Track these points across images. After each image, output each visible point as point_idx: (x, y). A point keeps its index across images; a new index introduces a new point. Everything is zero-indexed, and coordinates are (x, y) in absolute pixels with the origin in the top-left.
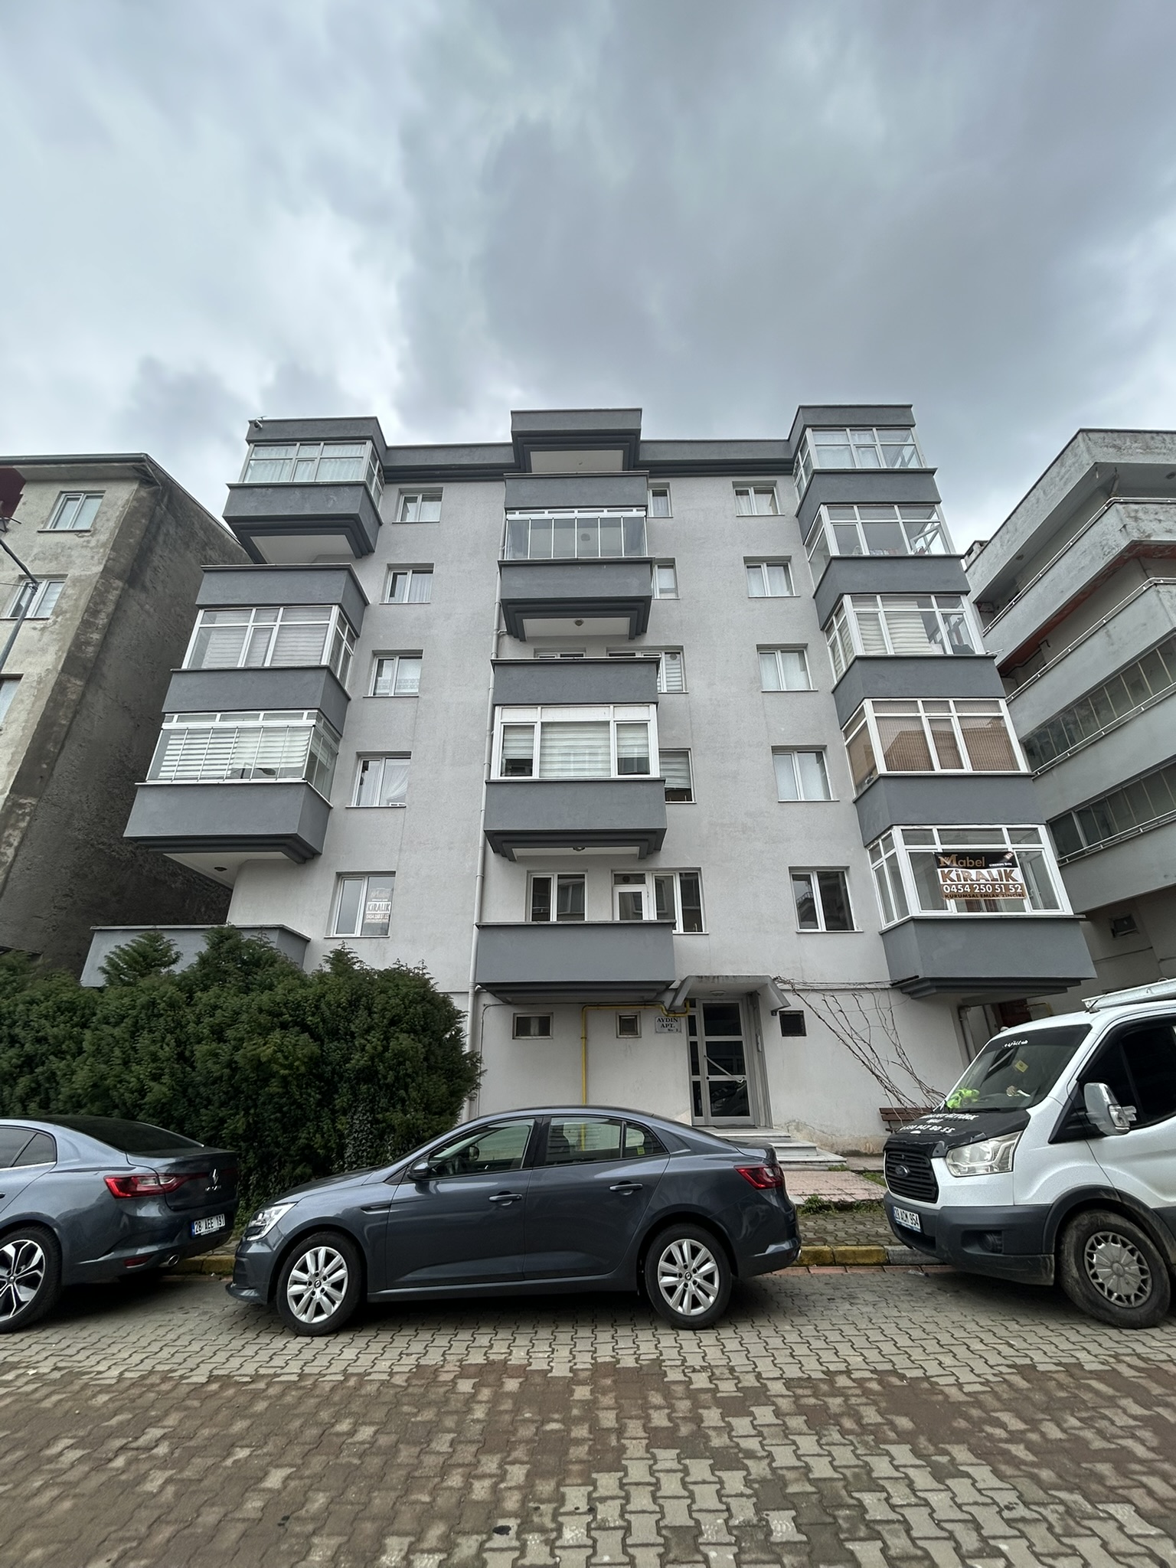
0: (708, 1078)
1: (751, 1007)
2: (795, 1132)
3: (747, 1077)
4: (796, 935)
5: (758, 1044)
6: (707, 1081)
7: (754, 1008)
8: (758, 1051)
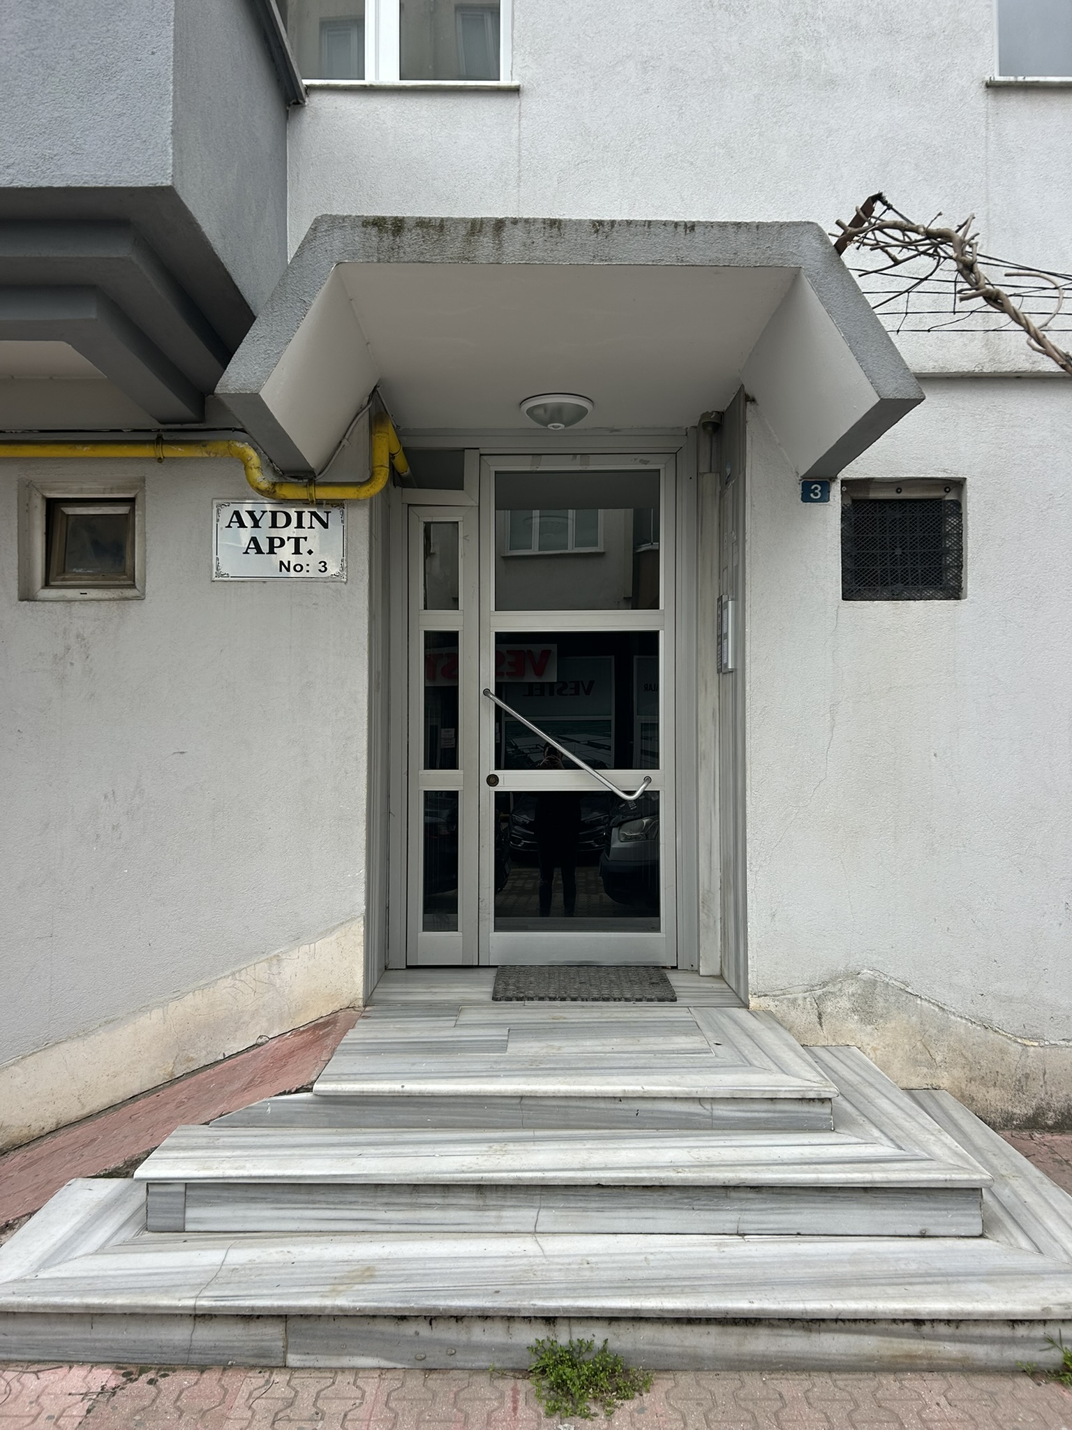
0: (492, 780)
1: (710, 482)
2: (853, 1022)
3: (660, 779)
4: (981, 102)
5: (721, 638)
6: (488, 794)
7: (725, 482)
8: (721, 669)
